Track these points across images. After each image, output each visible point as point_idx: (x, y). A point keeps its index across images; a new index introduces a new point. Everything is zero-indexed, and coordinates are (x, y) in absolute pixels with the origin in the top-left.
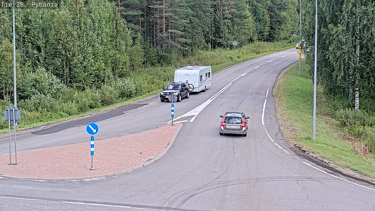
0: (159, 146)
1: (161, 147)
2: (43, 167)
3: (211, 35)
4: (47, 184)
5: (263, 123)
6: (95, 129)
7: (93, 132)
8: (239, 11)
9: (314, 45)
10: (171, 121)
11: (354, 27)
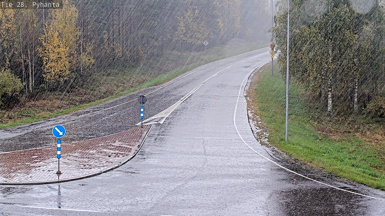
1: (130, 150)
3: (181, 35)
6: (61, 132)
7: (59, 135)
9: (286, 44)
10: (141, 123)
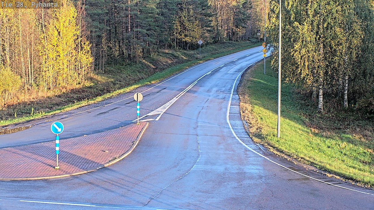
0: (125, 145)
1: (127, 146)
2: (7, 166)
3: (176, 34)
4: (12, 183)
5: (228, 121)
6: (60, 128)
7: (58, 131)
8: (204, 9)
9: (279, 42)
10: (137, 119)
11: (318, 26)
